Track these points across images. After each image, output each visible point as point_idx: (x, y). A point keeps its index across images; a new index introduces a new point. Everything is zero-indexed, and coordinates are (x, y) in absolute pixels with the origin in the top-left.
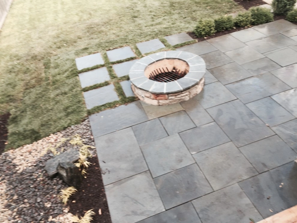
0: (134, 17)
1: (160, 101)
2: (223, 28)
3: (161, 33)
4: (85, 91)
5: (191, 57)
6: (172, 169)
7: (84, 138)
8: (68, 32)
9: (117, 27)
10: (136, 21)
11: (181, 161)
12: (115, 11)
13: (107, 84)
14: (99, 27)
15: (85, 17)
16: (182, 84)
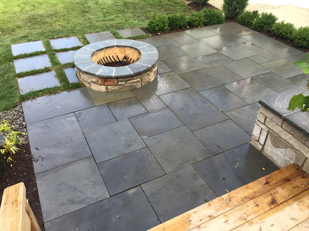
0: (85, 12)
1: (109, 87)
2: (176, 25)
3: (113, 26)
4: (19, 77)
5: (143, 46)
6: (119, 154)
7: (14, 125)
8: (6, 21)
9: (64, 20)
10: (86, 15)
11: (130, 145)
12: (63, 6)
13: (47, 70)
14: (44, 18)
15: (27, 8)
16: (132, 69)
